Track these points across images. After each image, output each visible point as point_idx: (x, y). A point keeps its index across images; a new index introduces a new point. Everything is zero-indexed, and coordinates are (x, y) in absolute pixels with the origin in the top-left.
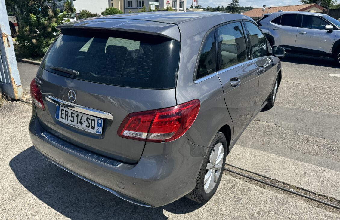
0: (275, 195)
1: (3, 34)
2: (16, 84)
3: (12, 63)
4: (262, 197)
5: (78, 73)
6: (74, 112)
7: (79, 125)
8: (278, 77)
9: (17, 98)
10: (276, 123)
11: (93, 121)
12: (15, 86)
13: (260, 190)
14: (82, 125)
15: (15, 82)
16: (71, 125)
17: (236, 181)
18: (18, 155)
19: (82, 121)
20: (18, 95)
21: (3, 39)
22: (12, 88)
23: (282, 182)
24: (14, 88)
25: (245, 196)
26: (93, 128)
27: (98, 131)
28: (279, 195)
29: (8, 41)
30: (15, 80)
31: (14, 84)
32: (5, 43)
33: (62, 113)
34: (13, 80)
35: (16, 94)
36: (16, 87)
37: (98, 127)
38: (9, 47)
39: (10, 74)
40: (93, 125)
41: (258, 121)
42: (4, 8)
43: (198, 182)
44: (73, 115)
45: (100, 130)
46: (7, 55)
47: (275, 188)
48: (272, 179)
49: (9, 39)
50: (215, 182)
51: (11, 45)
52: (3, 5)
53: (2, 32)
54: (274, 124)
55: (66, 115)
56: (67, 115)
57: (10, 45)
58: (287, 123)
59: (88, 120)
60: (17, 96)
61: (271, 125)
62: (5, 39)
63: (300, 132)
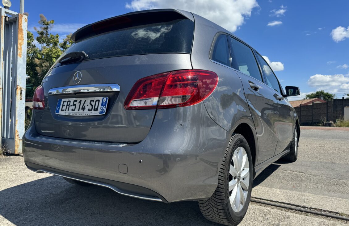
0: (322, 221)
1: (18, 86)
2: (19, 137)
3: (20, 116)
4: (306, 223)
5: (87, 56)
6: (76, 100)
7: (81, 111)
8: (296, 127)
9: (16, 153)
10: (304, 172)
11: (97, 102)
12: (18, 139)
13: (301, 217)
14: (83, 111)
15: (18, 135)
16: (72, 115)
17: (268, 210)
18: (2, 191)
19: (85, 106)
20: (19, 149)
21: (17, 91)
22: (14, 141)
23: (328, 211)
24: (16, 142)
25: (283, 222)
26: (96, 110)
27: (101, 111)
28: (328, 221)
29: (21, 93)
30: (19, 133)
31: (17, 137)
32: (18, 95)
33: (63, 105)
34: (17, 132)
35: (16, 148)
36: (19, 141)
37: (102, 107)
38: (21, 99)
39: (15, 125)
40: (96, 107)
41: (283, 171)
42: (24, 63)
43: (221, 181)
44: (75, 103)
45: (104, 109)
46: (17, 107)
47: (320, 216)
48: (314, 209)
49: (22, 91)
50: (242, 203)
51: (24, 98)
52: (24, 61)
53: (18, 85)
54: (302, 173)
55: (67, 105)
56: (69, 105)
57: (22, 97)
58: (317, 172)
59: (92, 102)
60: (17, 150)
61: (298, 173)
62: (18, 92)
63: (334, 178)
